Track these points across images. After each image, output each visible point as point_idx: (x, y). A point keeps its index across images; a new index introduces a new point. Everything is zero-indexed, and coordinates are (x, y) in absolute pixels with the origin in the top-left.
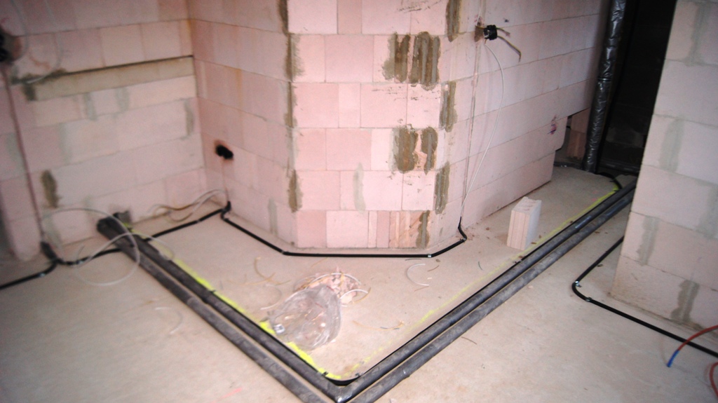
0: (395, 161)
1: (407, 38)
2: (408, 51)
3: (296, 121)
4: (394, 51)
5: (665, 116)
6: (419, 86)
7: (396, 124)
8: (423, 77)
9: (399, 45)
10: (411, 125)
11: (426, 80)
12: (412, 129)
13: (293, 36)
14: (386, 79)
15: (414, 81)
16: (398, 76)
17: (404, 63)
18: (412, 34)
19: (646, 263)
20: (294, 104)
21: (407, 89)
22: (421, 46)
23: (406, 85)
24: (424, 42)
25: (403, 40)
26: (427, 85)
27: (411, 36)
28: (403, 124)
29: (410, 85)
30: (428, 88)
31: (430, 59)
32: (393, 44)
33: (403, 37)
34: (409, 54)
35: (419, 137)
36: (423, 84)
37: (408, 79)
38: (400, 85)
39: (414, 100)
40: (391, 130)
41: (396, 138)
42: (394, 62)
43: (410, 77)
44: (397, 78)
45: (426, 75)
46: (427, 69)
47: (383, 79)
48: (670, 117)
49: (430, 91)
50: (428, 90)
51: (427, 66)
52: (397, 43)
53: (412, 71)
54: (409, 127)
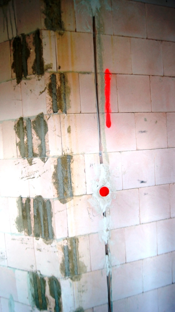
0: (33, 299)
1: (28, 200)
2: (30, 210)
4: (21, 210)
6: (41, 239)
7: (29, 269)
8: (43, 233)
9: (24, 205)
10: (39, 271)
11: (45, 235)
12: (41, 275)
14: (19, 231)
15: (37, 236)
16: (26, 230)
17: (29, 220)
18: (31, 197)
21: (33, 242)
22: (38, 207)
23: (32, 238)
24: (40, 204)
25: (26, 201)
26: (47, 240)
27: (31, 199)
28: (34, 269)
29: (35, 238)
30: (48, 242)
31: (46, 218)
32: (20, 205)
33: (26, 199)
34: (31, 213)
35: (47, 283)
36: (44, 238)
37: (33, 234)
38: (28, 237)
39: (39, 251)
40: (26, 273)
41: (31, 280)
42: (22, 218)
43: (35, 232)
44: (26, 232)
45: (45, 232)
46: (45, 226)
47: (16, 231)
49: (49, 245)
50: (48, 244)
51: (44, 224)
52: (22, 204)
53: (35, 227)
54: (38, 273)
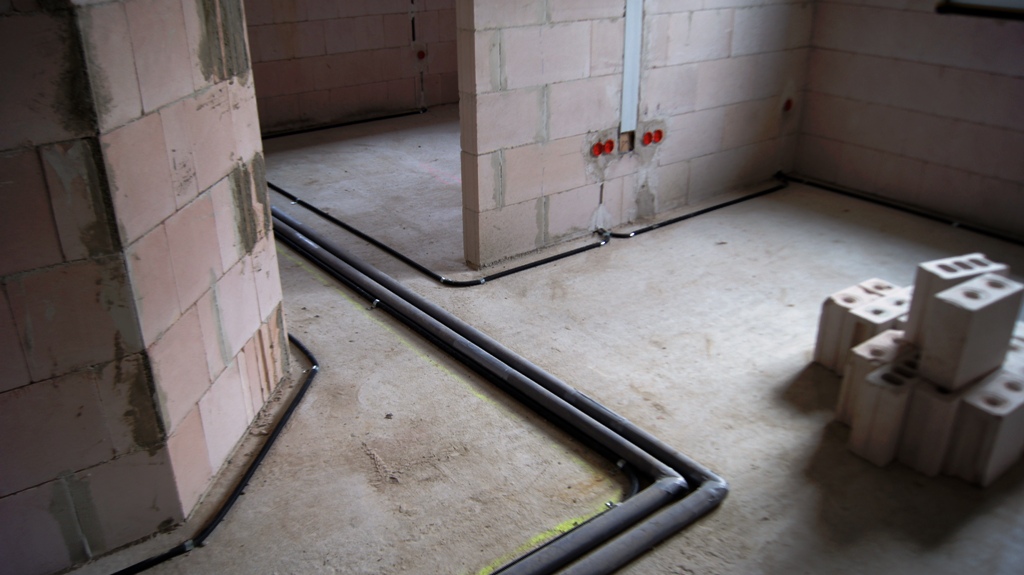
0: (240, 238)
3: (123, 227)
4: (203, 19)
5: (486, 29)
6: (235, 80)
7: (230, 165)
10: (242, 159)
13: (78, 11)
14: (205, 79)
15: (231, 74)
16: (215, 70)
19: (503, 206)
20: (112, 188)
21: (228, 92)
23: (226, 85)
26: (241, 77)
28: (235, 161)
29: (228, 82)
30: (243, 81)
34: (217, 20)
35: (252, 177)
36: (238, 75)
37: (225, 72)
38: (220, 86)
39: (236, 110)
40: (227, 179)
41: (234, 194)
42: (206, 40)
43: (226, 67)
44: (216, 74)
48: (490, 29)
49: (245, 87)
53: (226, 54)
54: (241, 164)
